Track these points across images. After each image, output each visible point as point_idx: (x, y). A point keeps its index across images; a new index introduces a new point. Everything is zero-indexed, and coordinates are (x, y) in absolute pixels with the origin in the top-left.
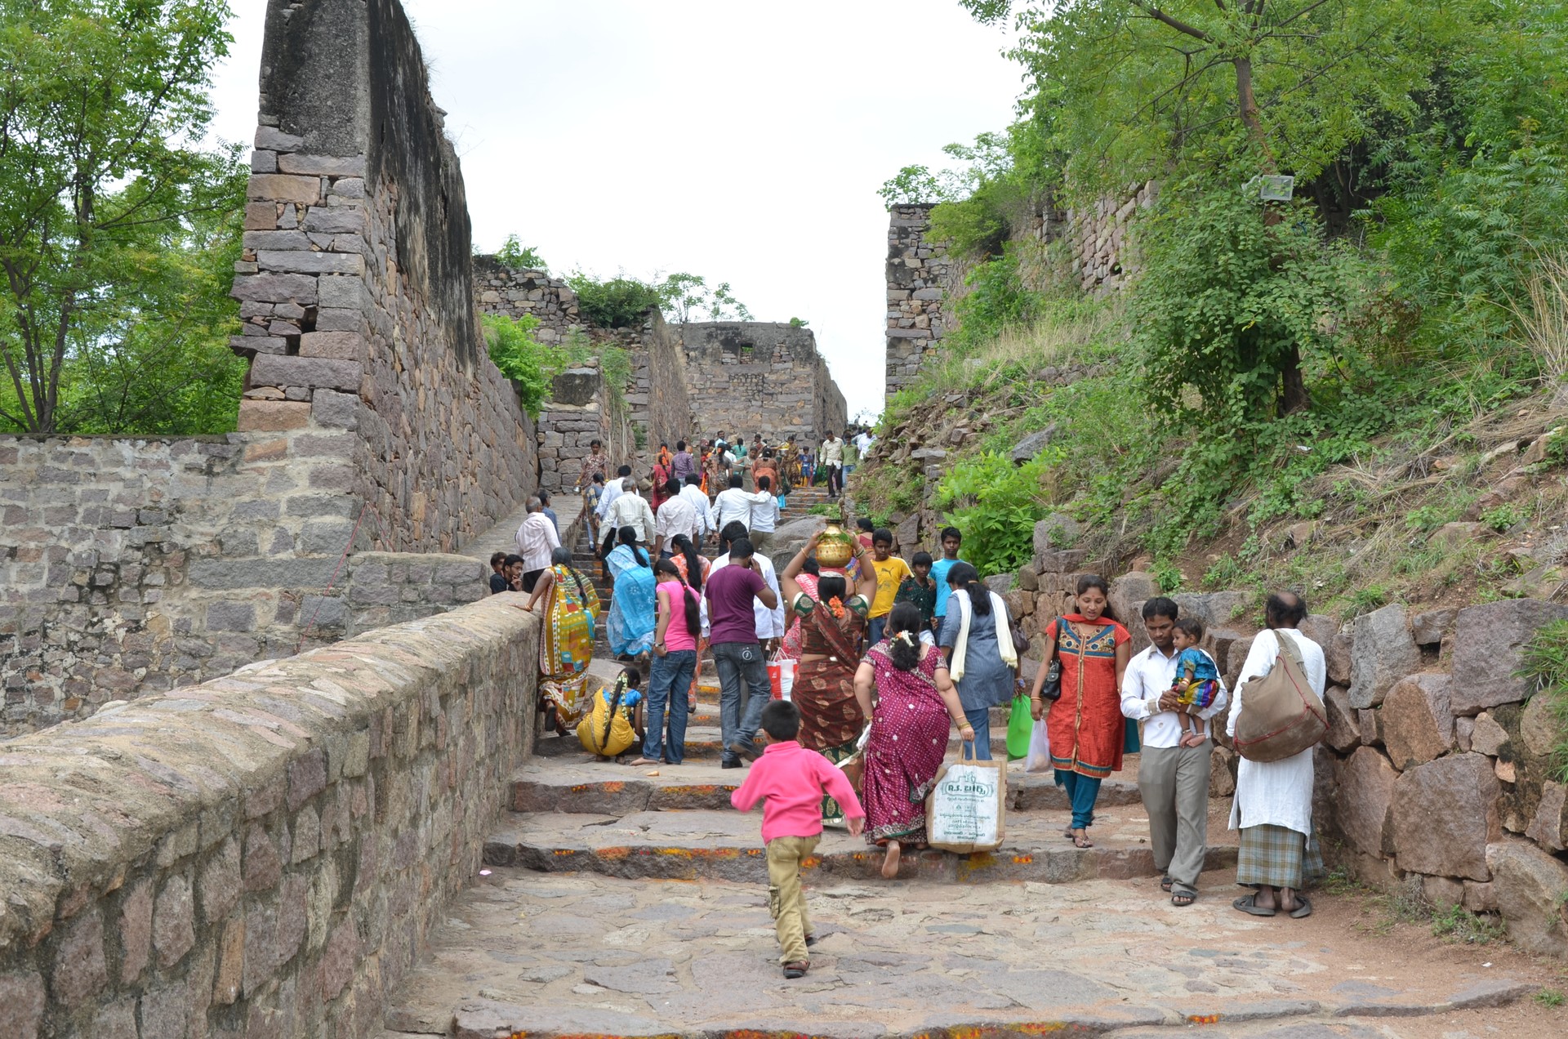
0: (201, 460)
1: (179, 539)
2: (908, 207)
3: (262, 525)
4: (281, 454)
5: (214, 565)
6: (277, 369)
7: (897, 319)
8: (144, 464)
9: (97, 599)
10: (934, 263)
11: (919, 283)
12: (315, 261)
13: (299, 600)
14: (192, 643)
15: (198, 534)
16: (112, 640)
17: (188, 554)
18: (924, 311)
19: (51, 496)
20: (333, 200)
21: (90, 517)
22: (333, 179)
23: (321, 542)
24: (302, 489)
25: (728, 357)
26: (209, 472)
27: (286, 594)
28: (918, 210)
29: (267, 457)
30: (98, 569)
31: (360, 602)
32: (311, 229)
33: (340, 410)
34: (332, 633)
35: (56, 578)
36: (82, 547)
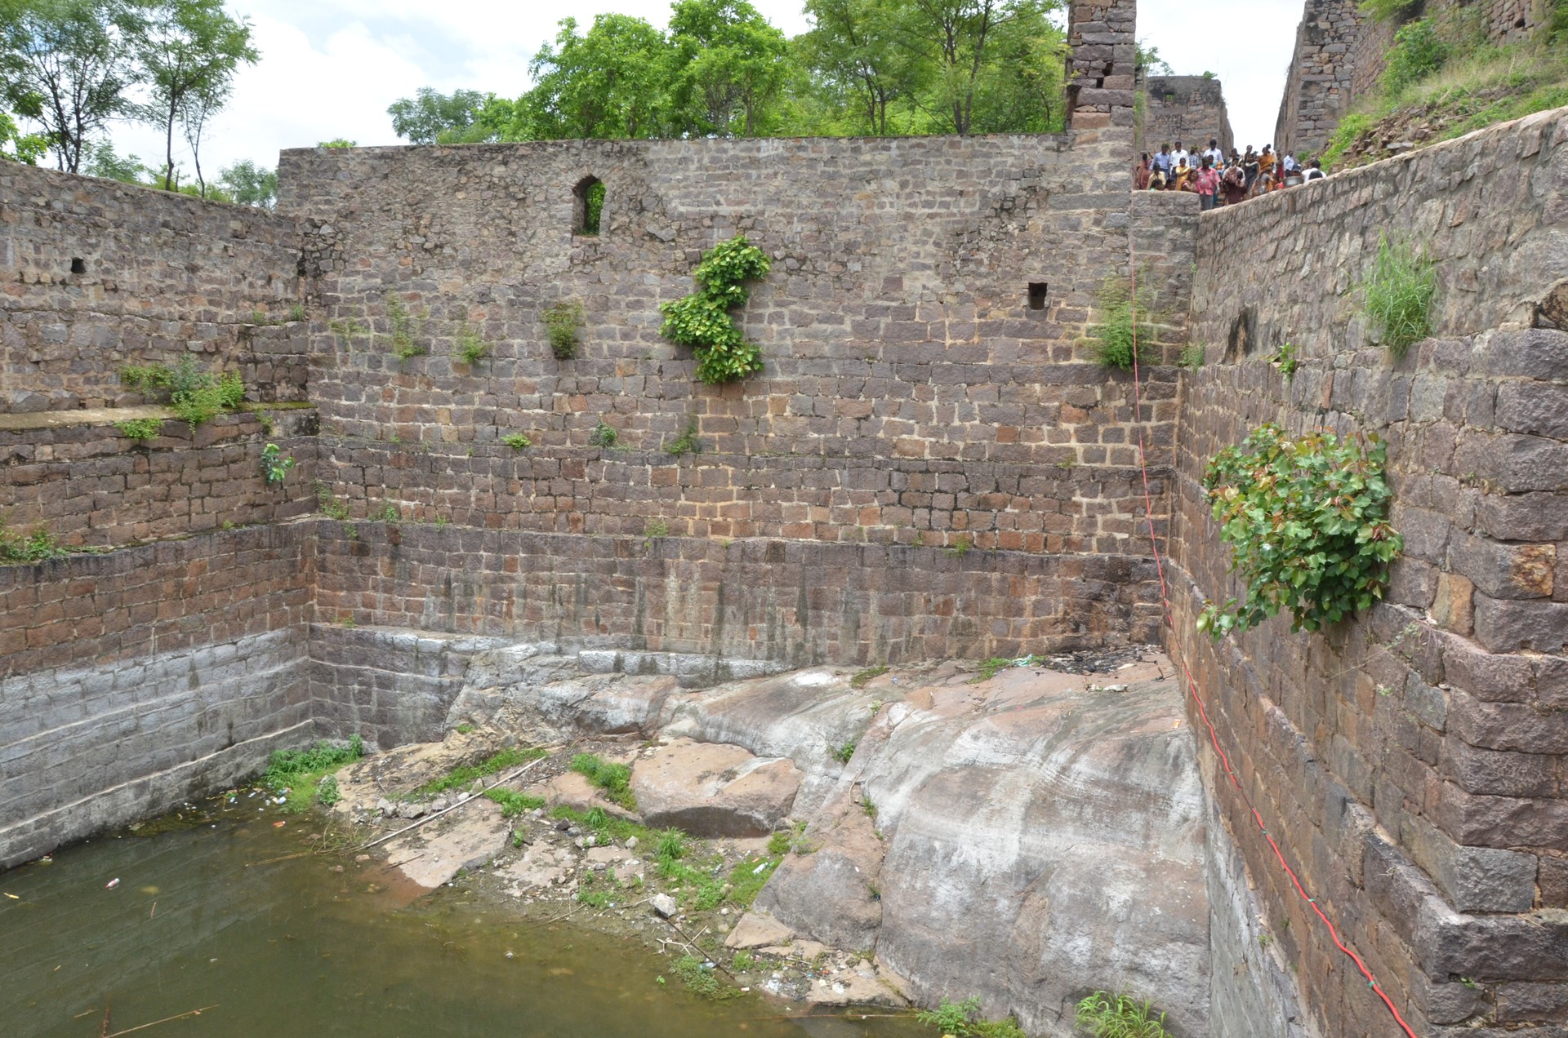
0: (1054, 144)
1: (1044, 184)
3: (1085, 177)
4: (1095, 140)
5: (1061, 198)
6: (1094, 97)
8: (1024, 147)
9: (1004, 215)
10: (1341, 25)
11: (1328, 40)
12: (1112, 37)
13: (1104, 215)
14: (1051, 237)
15: (1052, 182)
16: (1012, 235)
17: (1048, 192)
19: (978, 165)
20: (1120, 3)
21: (999, 175)
23: (1118, 185)
24: (1106, 159)
25: (1156, 102)
26: (1058, 150)
27: (1097, 212)
29: (1087, 142)
30: (1005, 200)
31: (1136, 215)
32: (1110, 20)
33: (1126, 117)
34: (1122, 231)
35: (984, 205)
36: (996, 190)
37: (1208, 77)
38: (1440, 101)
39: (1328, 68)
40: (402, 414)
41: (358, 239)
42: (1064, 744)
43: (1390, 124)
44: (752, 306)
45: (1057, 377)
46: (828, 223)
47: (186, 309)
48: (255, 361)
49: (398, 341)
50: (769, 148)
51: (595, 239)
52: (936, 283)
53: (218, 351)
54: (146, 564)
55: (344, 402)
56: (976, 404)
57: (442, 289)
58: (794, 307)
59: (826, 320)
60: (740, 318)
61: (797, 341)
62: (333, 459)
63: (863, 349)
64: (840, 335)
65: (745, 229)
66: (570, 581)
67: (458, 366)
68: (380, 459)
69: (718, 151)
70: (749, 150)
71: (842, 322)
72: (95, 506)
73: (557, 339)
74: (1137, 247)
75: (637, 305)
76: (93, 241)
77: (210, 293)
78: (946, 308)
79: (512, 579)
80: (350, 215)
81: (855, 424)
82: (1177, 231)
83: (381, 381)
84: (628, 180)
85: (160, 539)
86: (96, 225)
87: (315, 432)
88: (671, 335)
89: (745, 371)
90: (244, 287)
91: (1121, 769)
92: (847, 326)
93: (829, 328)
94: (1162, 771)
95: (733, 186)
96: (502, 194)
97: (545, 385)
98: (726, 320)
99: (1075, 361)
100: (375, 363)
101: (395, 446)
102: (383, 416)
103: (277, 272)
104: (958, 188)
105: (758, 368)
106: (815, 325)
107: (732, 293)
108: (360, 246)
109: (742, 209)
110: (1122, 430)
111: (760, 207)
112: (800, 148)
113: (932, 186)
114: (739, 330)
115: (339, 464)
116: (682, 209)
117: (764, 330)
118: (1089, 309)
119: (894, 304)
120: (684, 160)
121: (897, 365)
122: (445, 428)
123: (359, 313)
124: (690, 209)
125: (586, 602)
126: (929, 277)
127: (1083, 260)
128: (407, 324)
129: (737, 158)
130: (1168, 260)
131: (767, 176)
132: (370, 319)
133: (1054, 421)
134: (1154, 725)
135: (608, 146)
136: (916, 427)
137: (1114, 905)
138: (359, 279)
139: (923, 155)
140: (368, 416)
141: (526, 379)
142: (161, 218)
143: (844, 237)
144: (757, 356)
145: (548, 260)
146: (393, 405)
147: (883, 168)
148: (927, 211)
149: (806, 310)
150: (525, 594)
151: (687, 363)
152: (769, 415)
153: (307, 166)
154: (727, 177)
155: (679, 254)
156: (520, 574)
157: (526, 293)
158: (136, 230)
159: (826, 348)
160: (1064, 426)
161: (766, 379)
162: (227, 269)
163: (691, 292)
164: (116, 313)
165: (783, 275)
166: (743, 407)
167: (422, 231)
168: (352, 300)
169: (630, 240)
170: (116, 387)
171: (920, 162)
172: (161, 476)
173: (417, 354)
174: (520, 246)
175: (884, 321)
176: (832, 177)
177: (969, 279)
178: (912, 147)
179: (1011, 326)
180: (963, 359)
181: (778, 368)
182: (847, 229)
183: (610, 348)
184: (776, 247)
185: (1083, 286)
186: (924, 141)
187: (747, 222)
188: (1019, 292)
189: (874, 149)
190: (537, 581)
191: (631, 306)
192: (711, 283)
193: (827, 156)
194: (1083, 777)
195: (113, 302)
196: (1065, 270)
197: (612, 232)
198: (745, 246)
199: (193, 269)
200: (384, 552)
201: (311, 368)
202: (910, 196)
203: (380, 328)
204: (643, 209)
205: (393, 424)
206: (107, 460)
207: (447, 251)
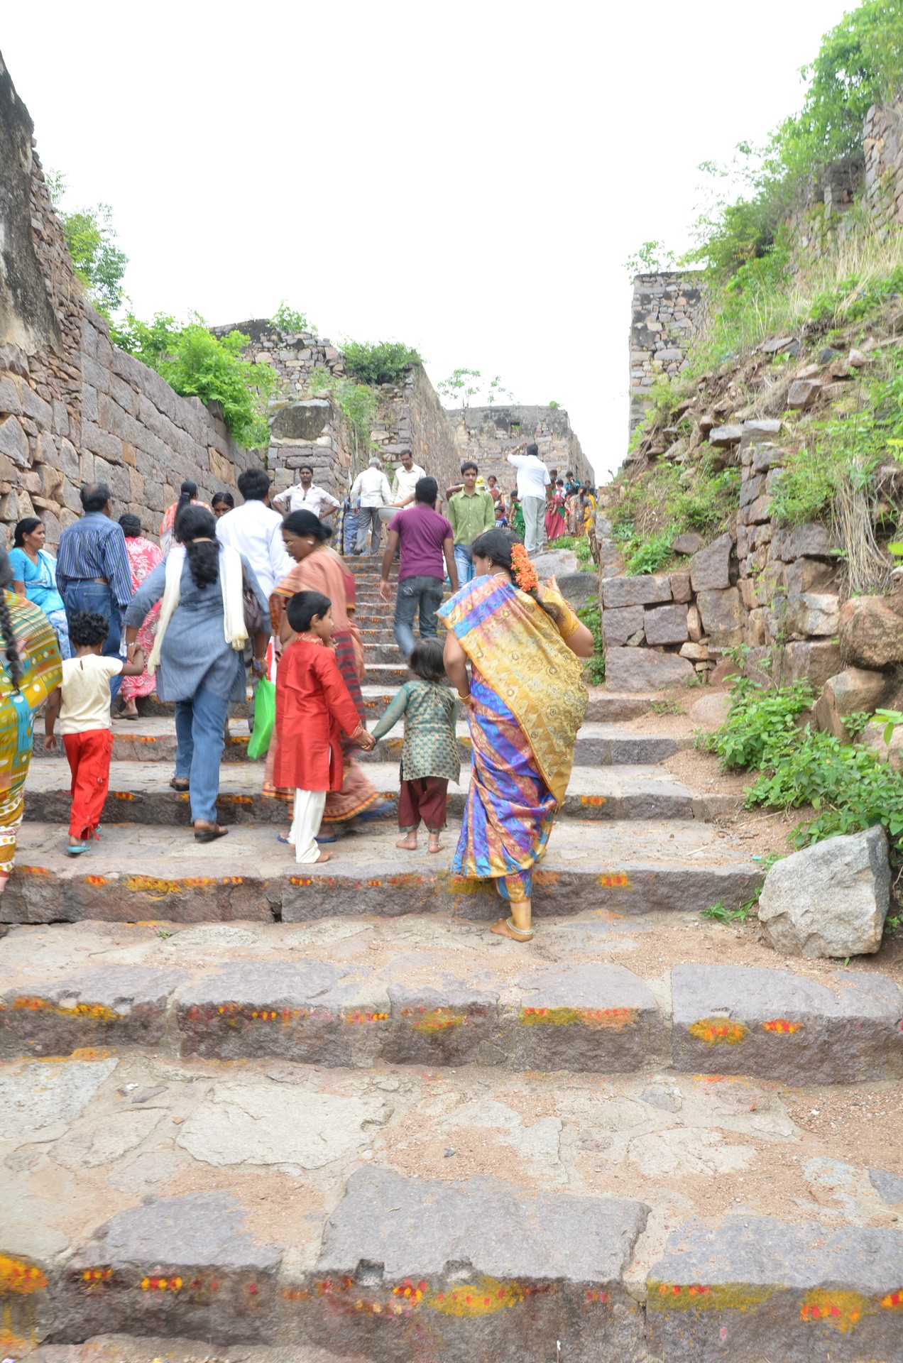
2: (651, 276)
7: (641, 378)
10: (674, 326)
11: (660, 344)
18: (665, 370)
25: (501, 433)
28: (659, 279)
37: (554, 407)
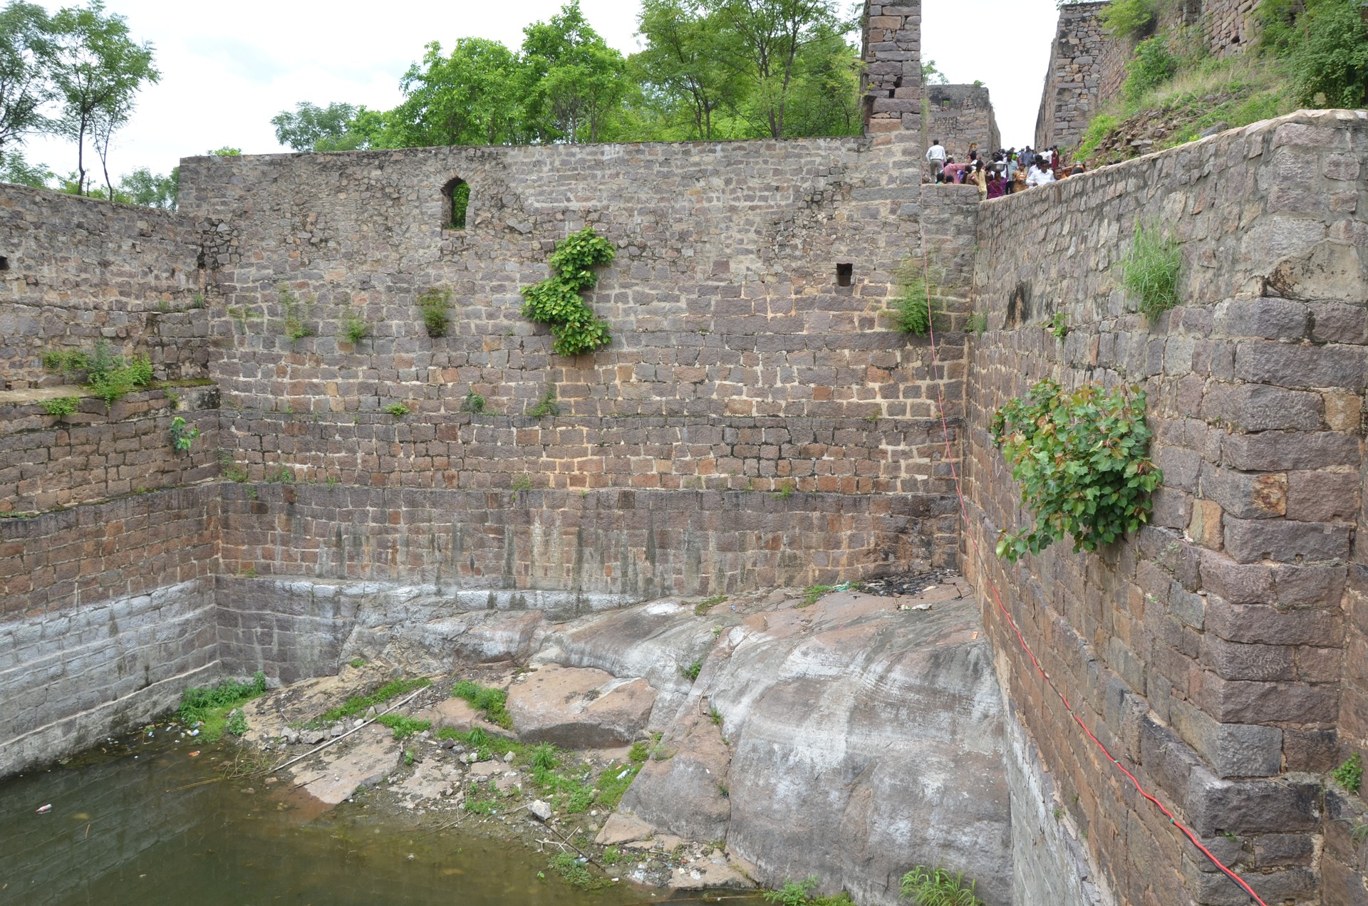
0: (855, 146)
1: (847, 180)
2: (1071, 6)
3: (882, 173)
4: (889, 142)
5: (862, 191)
6: (886, 105)
8: (830, 148)
9: (814, 206)
12: (901, 55)
13: (899, 205)
14: (855, 224)
15: (854, 178)
16: (821, 224)
17: (851, 186)
19: (791, 165)
20: (907, 27)
21: (809, 172)
22: (907, 17)
23: (909, 180)
24: (899, 157)
25: (934, 107)
26: (858, 151)
27: (893, 203)
28: (1079, 7)
29: (883, 144)
30: (815, 193)
31: (926, 205)
32: (898, 41)
33: (915, 122)
34: (914, 218)
35: (797, 198)
36: (807, 185)
37: (977, 85)
38: (1174, 105)
39: (1078, 77)
40: (294, 388)
41: (252, 235)
42: (881, 656)
43: (1132, 124)
44: (600, 288)
45: (864, 343)
46: (663, 215)
47: (100, 299)
48: (162, 345)
49: (290, 324)
50: (611, 152)
51: (462, 233)
52: (758, 265)
53: (128, 336)
54: (69, 527)
55: (242, 379)
56: (795, 368)
57: (327, 277)
58: (636, 288)
59: (665, 298)
60: (590, 299)
61: (640, 317)
62: (233, 429)
63: (698, 323)
64: (678, 311)
65: (593, 222)
66: (447, 530)
67: (343, 345)
68: (276, 428)
69: (567, 155)
70: (595, 154)
71: (677, 299)
72: (22, 476)
73: (431, 319)
74: (928, 231)
75: (500, 289)
76: (15, 241)
77: (120, 285)
78: (768, 287)
79: (396, 530)
80: (243, 214)
81: (692, 387)
82: (960, 218)
83: (275, 359)
84: (490, 181)
85: (81, 504)
86: (18, 227)
87: (216, 405)
88: (530, 315)
89: (596, 344)
90: (151, 279)
91: (930, 675)
92: (683, 304)
93: (667, 305)
94: (965, 676)
95: (581, 185)
96: (379, 195)
97: (421, 360)
98: (578, 300)
99: (878, 329)
100: (270, 344)
101: (289, 416)
102: (277, 390)
103: (179, 265)
104: (775, 184)
105: (606, 341)
106: (655, 303)
107: (583, 277)
108: (254, 242)
109: (589, 204)
110: (919, 387)
111: (605, 203)
112: (638, 151)
113: (754, 183)
114: (590, 309)
115: (240, 434)
116: (537, 205)
117: (610, 309)
118: (889, 285)
119: (722, 284)
120: (538, 163)
121: (727, 337)
122: (333, 400)
123: (254, 301)
124: (544, 205)
125: (462, 549)
126: (752, 260)
127: (882, 244)
128: (297, 308)
129: (584, 161)
130: (952, 242)
131: (611, 176)
132: (264, 305)
133: (862, 381)
134: (956, 638)
135: (471, 152)
136: (745, 389)
137: (929, 792)
138: (253, 270)
139: (743, 156)
140: (264, 390)
141: (404, 355)
142: (75, 220)
143: (678, 227)
144: (605, 331)
145: (421, 251)
146: (286, 380)
147: (710, 167)
148: (749, 204)
149: (647, 291)
150: (407, 543)
151: (545, 338)
152: (617, 382)
153: (204, 172)
154: (576, 178)
155: (536, 245)
156: (403, 525)
157: (403, 281)
158: (54, 231)
159: (665, 323)
160: (871, 385)
161: (614, 350)
162: (135, 263)
163: (547, 277)
164: (37, 305)
165: (625, 261)
166: (595, 376)
167: (309, 227)
168: (248, 289)
169: (493, 233)
170: (39, 370)
171: (741, 162)
172: (80, 448)
173: (306, 335)
174: (395, 240)
175: (715, 299)
176: (666, 176)
177: (786, 262)
178: (734, 149)
179: (822, 301)
180: (783, 330)
181: (624, 341)
182: (681, 220)
183: (477, 326)
184: (620, 237)
185: (883, 265)
186: (745, 144)
187: (594, 216)
188: (828, 271)
189: (701, 152)
190: (417, 531)
191: (495, 290)
192: (564, 268)
193: (661, 158)
194: (898, 684)
195: (34, 295)
196: (867, 253)
197: (477, 226)
198: (593, 236)
199: (105, 264)
200: (282, 509)
201: (211, 349)
202: (733, 191)
203: (272, 312)
204: (503, 206)
205: (286, 397)
206: (32, 436)
207: (332, 244)
